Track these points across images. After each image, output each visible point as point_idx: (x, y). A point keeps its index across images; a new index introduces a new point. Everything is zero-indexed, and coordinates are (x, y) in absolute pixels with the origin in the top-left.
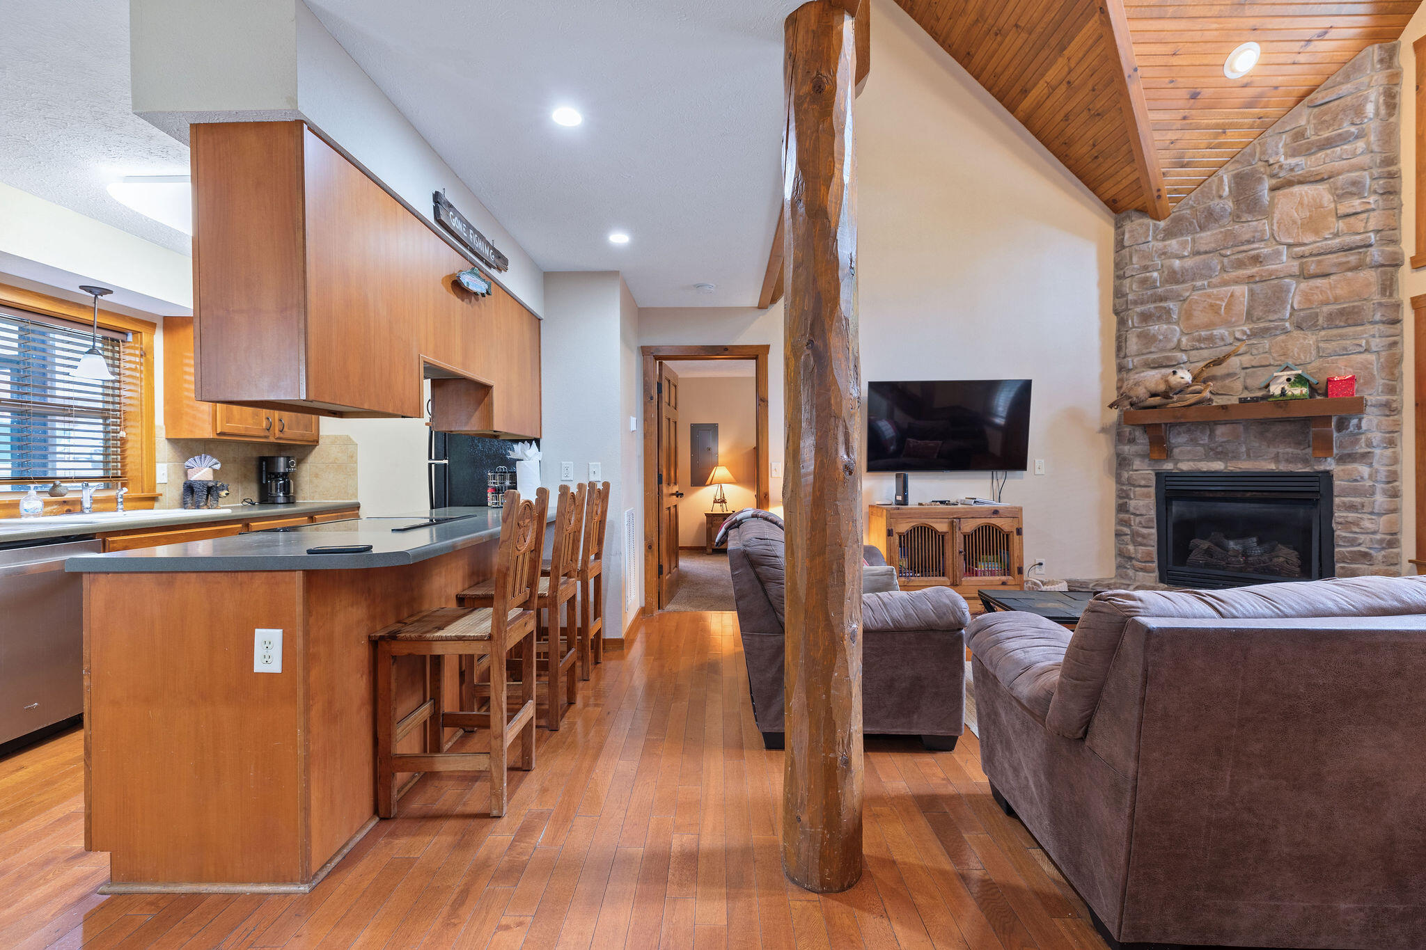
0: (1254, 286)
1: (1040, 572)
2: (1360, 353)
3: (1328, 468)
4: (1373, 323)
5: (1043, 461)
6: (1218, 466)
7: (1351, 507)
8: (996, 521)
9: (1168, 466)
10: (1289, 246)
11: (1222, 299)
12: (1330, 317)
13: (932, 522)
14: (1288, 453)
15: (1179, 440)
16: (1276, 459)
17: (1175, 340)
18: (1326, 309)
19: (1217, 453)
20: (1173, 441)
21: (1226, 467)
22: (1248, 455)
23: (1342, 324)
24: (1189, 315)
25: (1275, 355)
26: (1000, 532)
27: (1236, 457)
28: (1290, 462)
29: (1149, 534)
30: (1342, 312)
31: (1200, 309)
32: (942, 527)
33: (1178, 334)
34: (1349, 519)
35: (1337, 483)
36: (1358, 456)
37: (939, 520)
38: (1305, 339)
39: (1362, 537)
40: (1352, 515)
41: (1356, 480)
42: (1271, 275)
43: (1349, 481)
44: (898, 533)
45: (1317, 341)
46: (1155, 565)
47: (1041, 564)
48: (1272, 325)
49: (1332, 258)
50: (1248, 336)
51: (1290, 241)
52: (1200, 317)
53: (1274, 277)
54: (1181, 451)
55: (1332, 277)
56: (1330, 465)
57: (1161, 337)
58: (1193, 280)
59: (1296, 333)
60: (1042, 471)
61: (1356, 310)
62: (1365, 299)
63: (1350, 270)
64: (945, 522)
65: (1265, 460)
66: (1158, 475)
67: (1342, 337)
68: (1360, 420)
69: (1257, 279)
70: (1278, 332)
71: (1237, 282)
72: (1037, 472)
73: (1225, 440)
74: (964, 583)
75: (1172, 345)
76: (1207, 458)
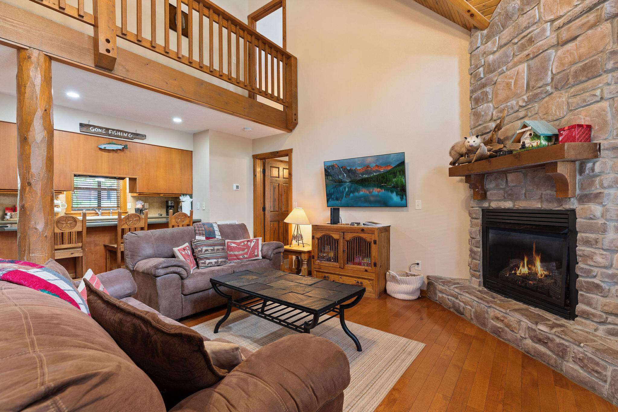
0: (531, 62)
1: (417, 269)
2: (598, 102)
3: (572, 207)
4: (607, 72)
5: (420, 201)
6: (508, 205)
7: (587, 243)
8: (362, 235)
9: (486, 205)
10: (552, 21)
11: (512, 78)
12: (576, 75)
13: (332, 234)
14: (547, 194)
15: (490, 185)
16: (541, 199)
17: (490, 114)
18: (573, 69)
19: (509, 195)
20: (487, 187)
21: (514, 206)
22: (525, 197)
23: (584, 79)
24: (495, 94)
25: (540, 115)
26: (366, 242)
27: (518, 199)
28: (550, 202)
29: (478, 252)
30: (584, 68)
31: (501, 88)
32: (336, 236)
33: (492, 109)
34: (586, 253)
35: (580, 221)
36: (592, 196)
37: (335, 233)
38: (560, 97)
39: (596, 270)
40: (588, 249)
41: (591, 219)
42: (539, 50)
43: (586, 218)
44: (317, 238)
45: (569, 98)
46: (481, 273)
47: (418, 264)
48: (539, 91)
49: (578, 22)
50: (526, 102)
51: (552, 17)
52: (502, 94)
53: (541, 51)
54: (491, 194)
55: (578, 39)
56: (573, 204)
57: (483, 113)
58: (499, 68)
59: (556, 94)
60: (420, 208)
61: (594, 63)
62: (602, 51)
63: (591, 28)
64: (338, 234)
65: (535, 200)
66: (483, 210)
67: (585, 90)
68: (594, 164)
69: (531, 56)
70: (543, 96)
71: (521, 62)
72: (417, 208)
73: (514, 184)
74: (346, 268)
75: (489, 118)
76: (505, 199)
